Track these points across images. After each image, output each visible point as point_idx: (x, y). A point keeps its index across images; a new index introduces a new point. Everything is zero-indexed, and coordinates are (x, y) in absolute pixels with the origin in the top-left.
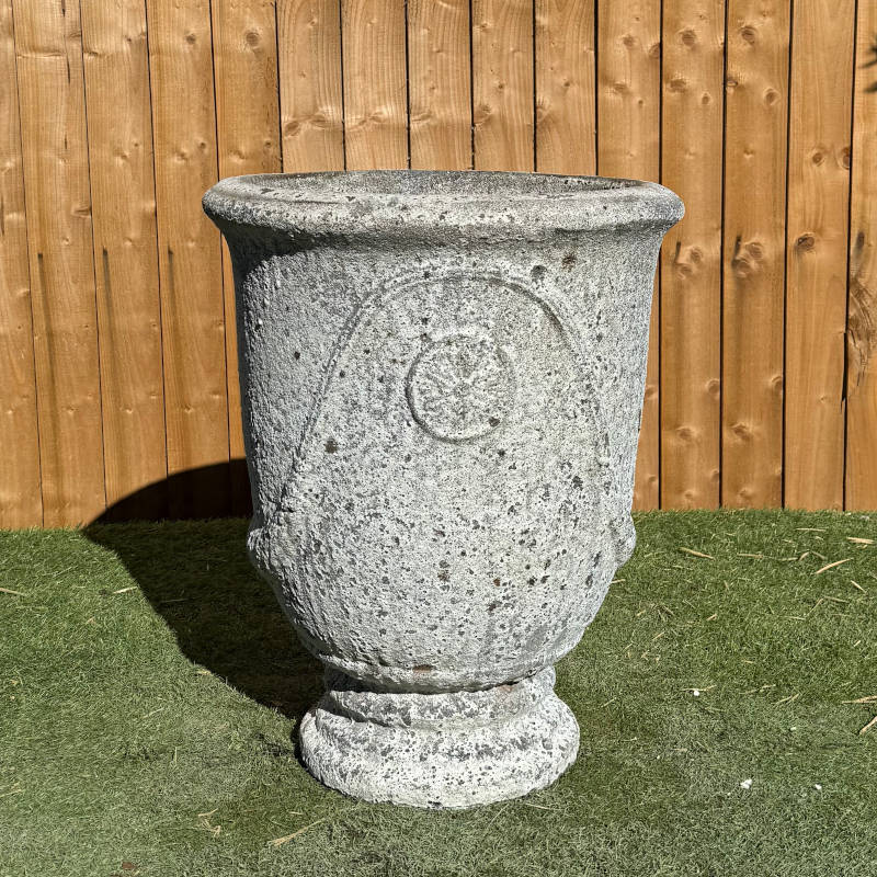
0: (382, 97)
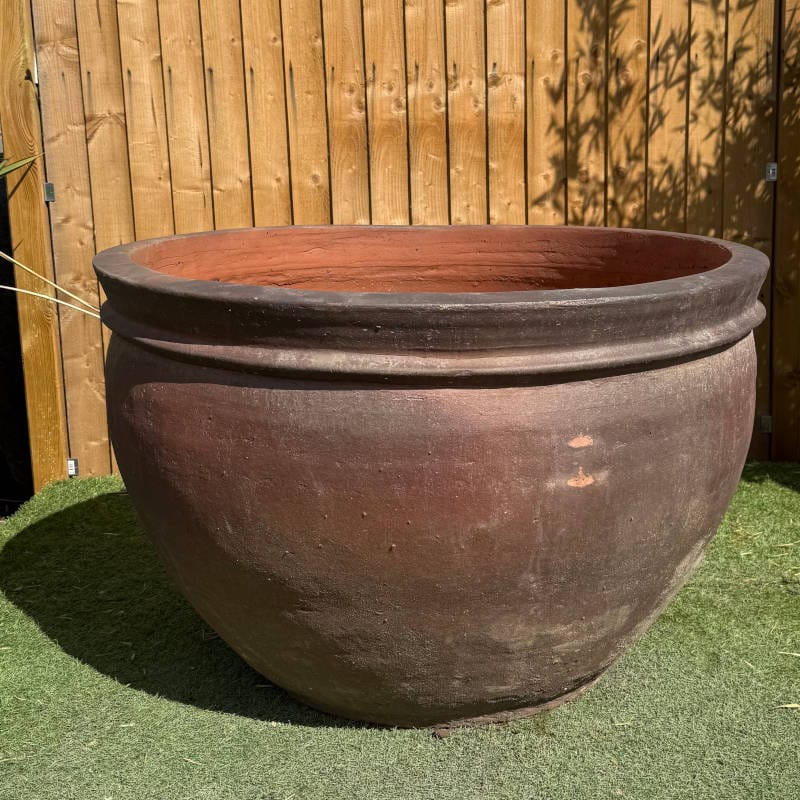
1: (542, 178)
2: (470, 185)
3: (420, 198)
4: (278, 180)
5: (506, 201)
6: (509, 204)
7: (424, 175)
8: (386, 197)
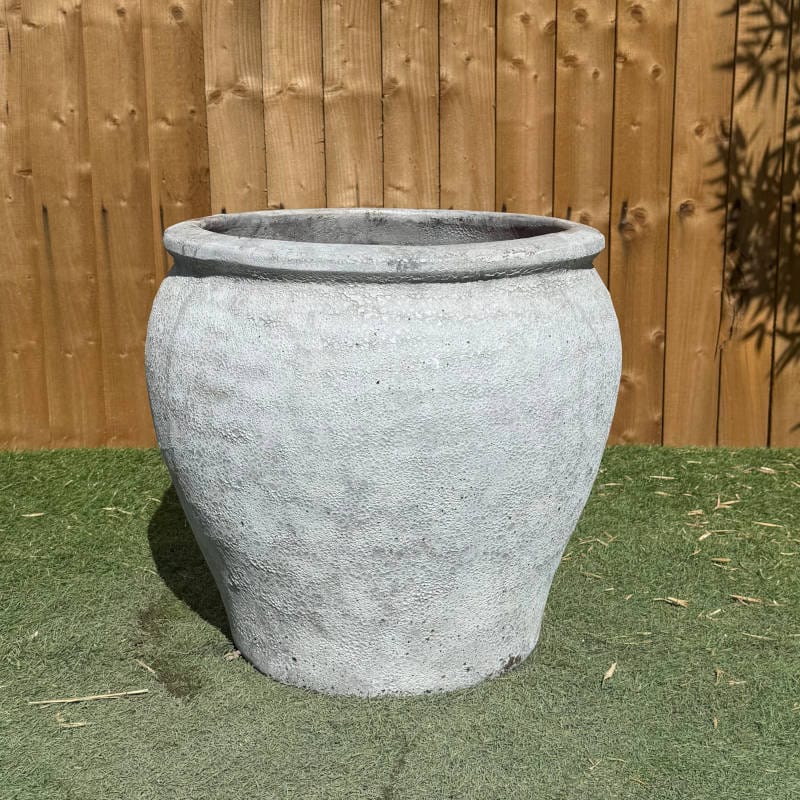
0: (297, 68)
1: (519, 19)
2: (411, 29)
3: (335, 48)
4: (121, 12)
5: (463, 54)
6: (468, 59)
7: (343, 10)
8: (284, 44)
